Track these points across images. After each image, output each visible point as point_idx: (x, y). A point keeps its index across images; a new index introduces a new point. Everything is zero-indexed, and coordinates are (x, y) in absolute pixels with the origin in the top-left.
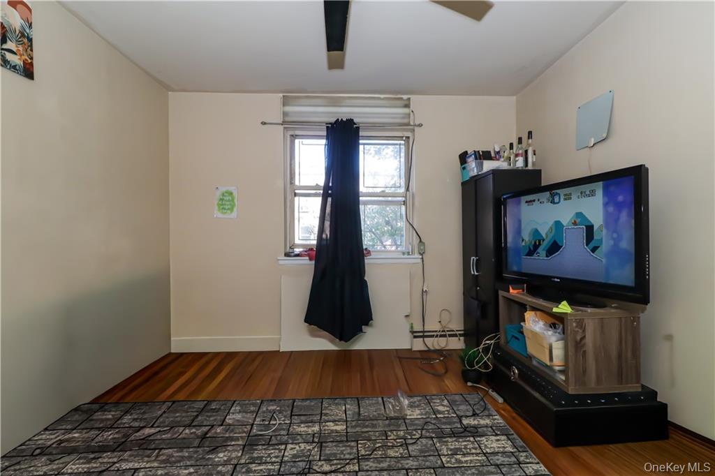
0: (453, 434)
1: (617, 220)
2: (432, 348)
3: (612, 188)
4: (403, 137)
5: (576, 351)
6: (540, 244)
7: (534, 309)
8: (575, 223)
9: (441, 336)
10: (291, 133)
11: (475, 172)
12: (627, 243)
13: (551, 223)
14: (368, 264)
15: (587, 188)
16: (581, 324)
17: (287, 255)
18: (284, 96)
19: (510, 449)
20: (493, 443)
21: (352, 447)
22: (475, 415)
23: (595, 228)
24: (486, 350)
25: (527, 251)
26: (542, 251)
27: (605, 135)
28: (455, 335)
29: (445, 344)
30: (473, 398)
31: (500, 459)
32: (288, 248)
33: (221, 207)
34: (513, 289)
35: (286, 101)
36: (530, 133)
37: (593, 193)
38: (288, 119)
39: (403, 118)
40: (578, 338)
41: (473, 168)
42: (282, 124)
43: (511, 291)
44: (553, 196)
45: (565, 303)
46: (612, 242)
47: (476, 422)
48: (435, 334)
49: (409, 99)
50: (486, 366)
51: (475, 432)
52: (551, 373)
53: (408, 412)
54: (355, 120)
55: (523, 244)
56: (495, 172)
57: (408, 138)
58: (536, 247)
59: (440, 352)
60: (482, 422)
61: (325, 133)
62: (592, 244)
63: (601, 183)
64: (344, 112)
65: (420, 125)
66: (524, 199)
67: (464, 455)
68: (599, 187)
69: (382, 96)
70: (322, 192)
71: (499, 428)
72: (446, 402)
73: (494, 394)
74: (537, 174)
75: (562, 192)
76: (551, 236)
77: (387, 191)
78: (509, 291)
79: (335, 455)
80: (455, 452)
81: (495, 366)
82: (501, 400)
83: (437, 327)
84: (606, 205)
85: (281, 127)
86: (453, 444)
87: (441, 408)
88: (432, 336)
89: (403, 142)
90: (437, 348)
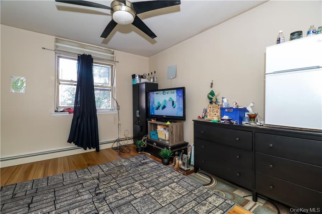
0: (140, 165)
1: (179, 100)
2: (122, 145)
3: (178, 92)
4: (110, 65)
5: (171, 134)
6: (160, 106)
7: (160, 125)
8: (169, 100)
9: (125, 140)
10: (59, 55)
11: (138, 82)
12: (182, 106)
13: (163, 100)
14: (98, 114)
15: (173, 91)
16: (172, 127)
17: (56, 111)
18: (56, 38)
19: (156, 164)
20: (151, 164)
21: (110, 177)
22: (144, 159)
23: (174, 102)
24: (144, 140)
25: (156, 108)
26: (161, 108)
27: (175, 77)
28: (130, 139)
29: (127, 142)
30: (142, 156)
31: (155, 167)
32: (56, 108)
33: (14, 87)
34: (153, 120)
35: (57, 41)
36: (155, 72)
37: (174, 93)
38: (57, 49)
39: (111, 58)
40: (172, 131)
41: (137, 80)
42: (55, 51)
43: (152, 120)
44: (164, 92)
45: (168, 122)
46: (178, 106)
47: (145, 161)
48: (123, 139)
49: (114, 51)
50: (144, 145)
51: (146, 163)
52: (165, 142)
53: (124, 164)
54: (92, 56)
55: (155, 106)
56: (146, 83)
57: (112, 65)
58: (159, 107)
59: (125, 146)
60: (147, 161)
61: (77, 58)
62: (174, 106)
63: (176, 90)
64: (87, 51)
65: (118, 62)
66: (155, 92)
67: (145, 169)
68: (175, 91)
69: (103, 48)
70: (76, 84)
71: (152, 161)
72: (134, 159)
73: (148, 154)
74: (157, 85)
75: (166, 91)
76: (163, 104)
77: (104, 85)
78: (151, 121)
79: (105, 180)
80: (143, 169)
81: (147, 145)
82: (150, 154)
83: (124, 137)
84: (177, 96)
85: (54, 52)
86: (141, 167)
87: (133, 160)
88: (122, 140)
89: (110, 67)
90: (124, 144)
